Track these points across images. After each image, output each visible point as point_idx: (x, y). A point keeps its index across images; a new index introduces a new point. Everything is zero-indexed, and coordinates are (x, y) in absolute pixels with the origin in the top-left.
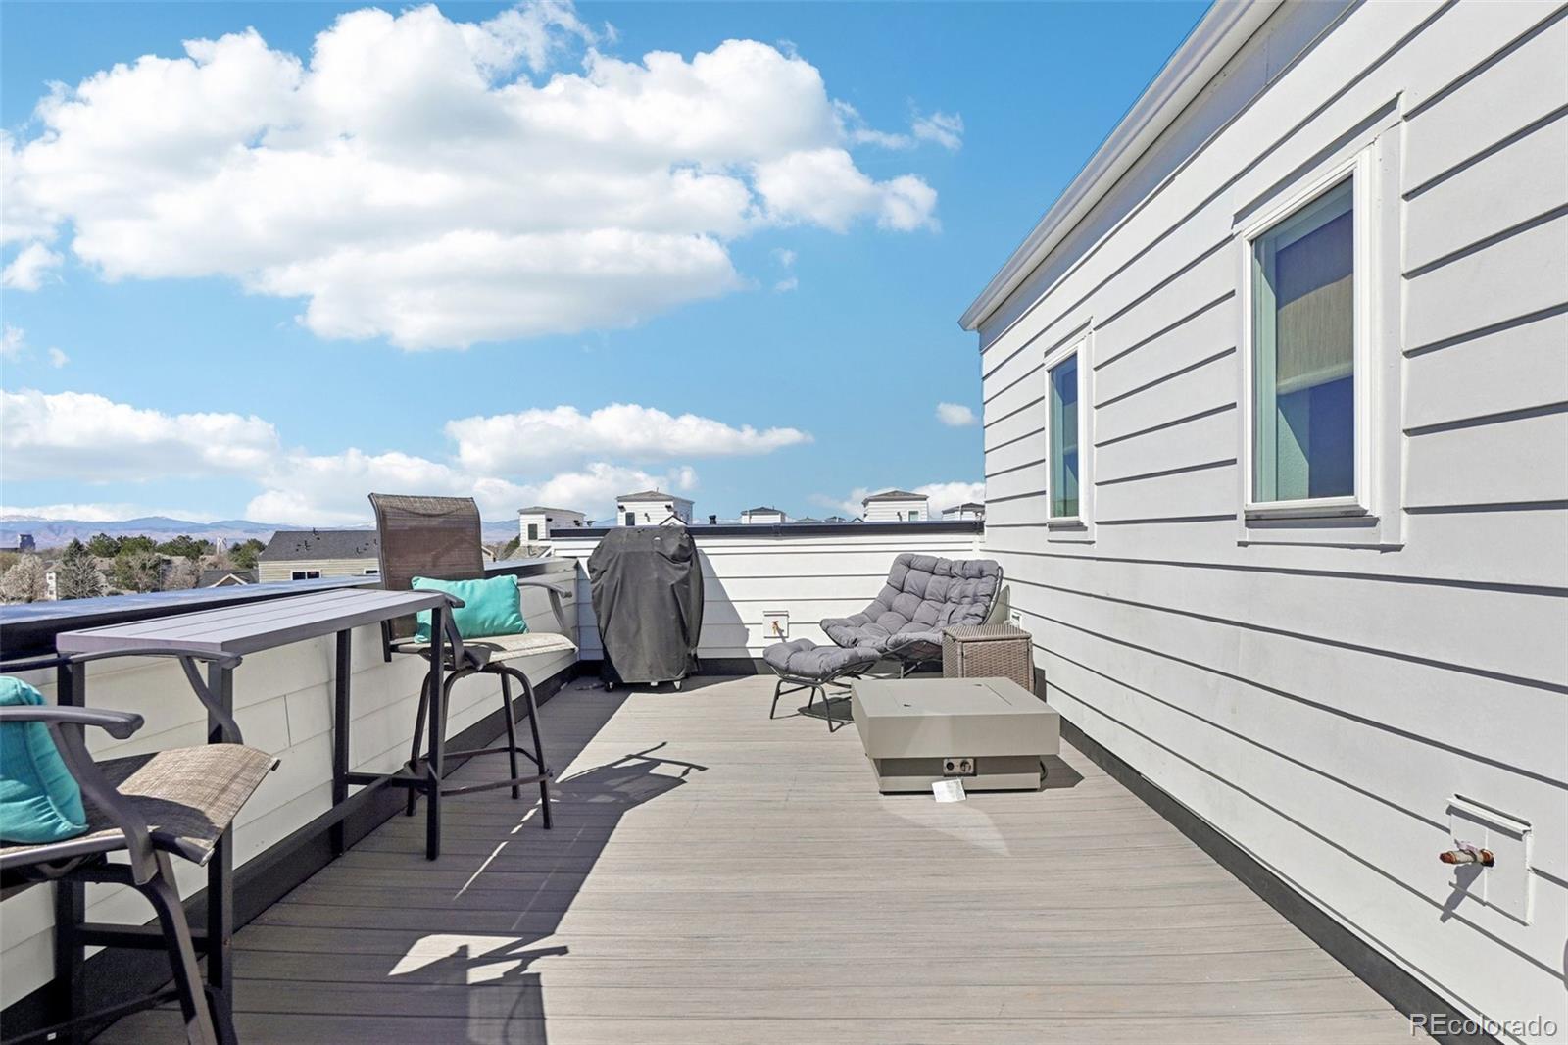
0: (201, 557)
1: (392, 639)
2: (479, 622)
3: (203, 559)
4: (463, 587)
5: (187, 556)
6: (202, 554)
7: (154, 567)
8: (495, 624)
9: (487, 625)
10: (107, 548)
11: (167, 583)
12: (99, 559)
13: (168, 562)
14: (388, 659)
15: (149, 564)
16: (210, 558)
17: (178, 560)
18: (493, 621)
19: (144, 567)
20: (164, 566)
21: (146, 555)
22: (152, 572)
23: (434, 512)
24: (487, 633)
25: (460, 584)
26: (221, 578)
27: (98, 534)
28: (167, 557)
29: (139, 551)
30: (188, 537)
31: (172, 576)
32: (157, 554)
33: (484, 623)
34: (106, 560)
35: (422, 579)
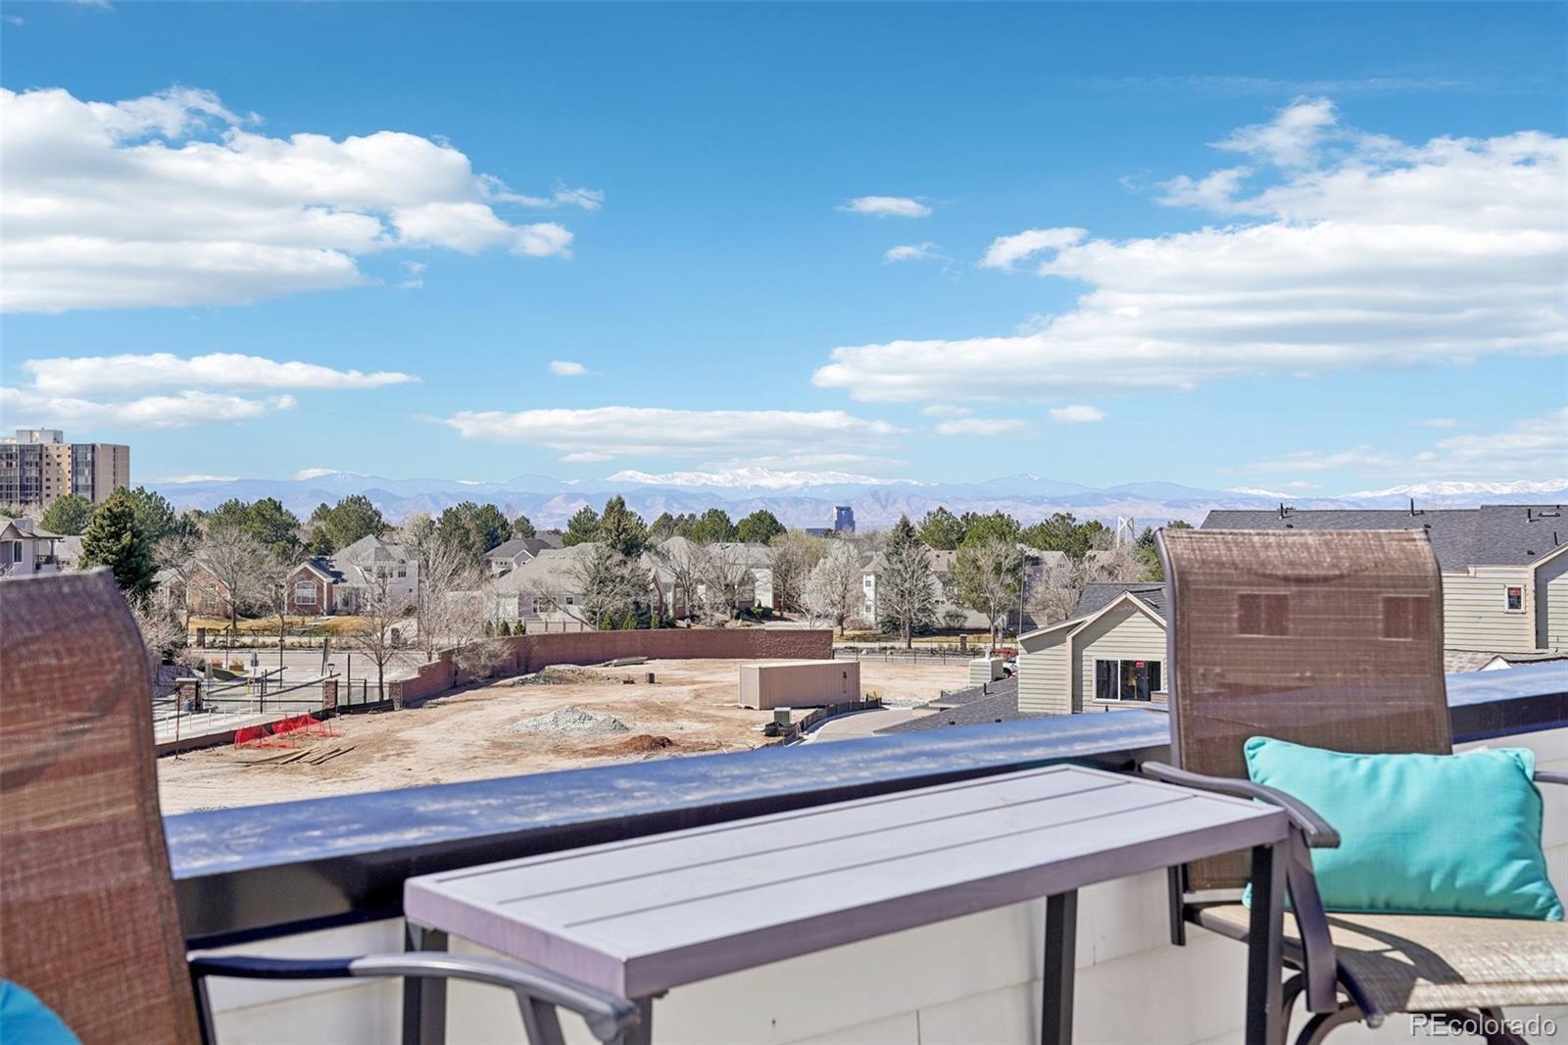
0: (1089, 553)
1: (1186, 889)
2: (1413, 871)
3: (1092, 558)
4: (1373, 775)
5: (1067, 551)
6: (1091, 547)
7: (1013, 570)
8: (1459, 883)
9: (1435, 883)
10: (947, 533)
11: (1033, 600)
12: (934, 552)
13: (1036, 561)
14: (1179, 939)
15: (1006, 564)
16: (1104, 557)
17: (1052, 558)
18: (1452, 875)
19: (998, 569)
20: (1028, 569)
21: (1001, 548)
22: (1009, 580)
23: (1314, 572)
24: (1436, 903)
25: (1366, 762)
26: (1111, 600)
27: (934, 509)
28: (1034, 552)
29: (993, 541)
30: (1069, 515)
31: (1041, 589)
32: (1019, 546)
33: (1427, 875)
34: (944, 554)
35: (1271, 743)
